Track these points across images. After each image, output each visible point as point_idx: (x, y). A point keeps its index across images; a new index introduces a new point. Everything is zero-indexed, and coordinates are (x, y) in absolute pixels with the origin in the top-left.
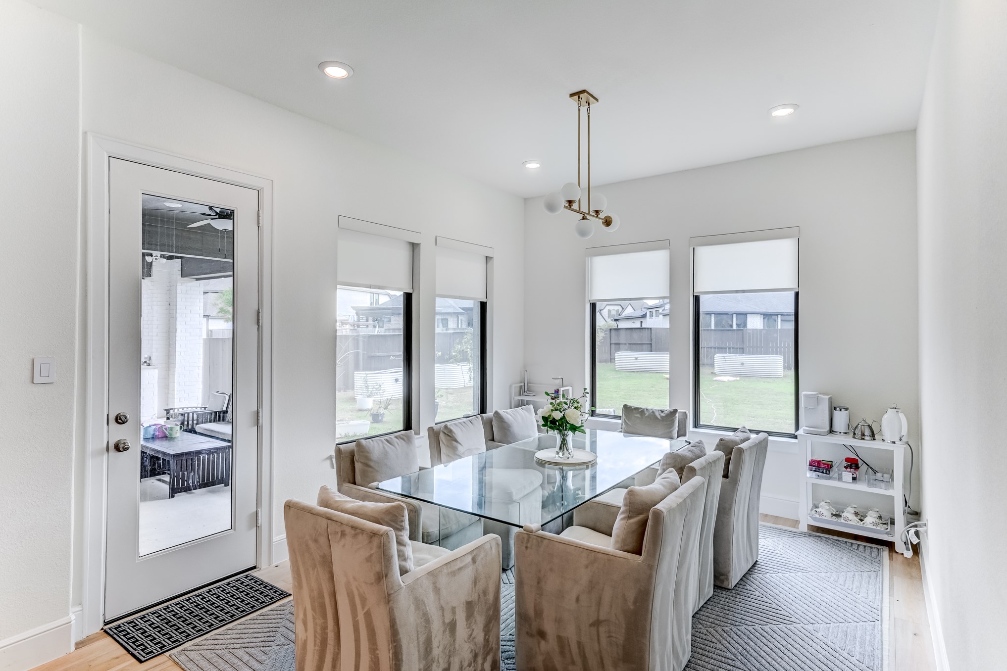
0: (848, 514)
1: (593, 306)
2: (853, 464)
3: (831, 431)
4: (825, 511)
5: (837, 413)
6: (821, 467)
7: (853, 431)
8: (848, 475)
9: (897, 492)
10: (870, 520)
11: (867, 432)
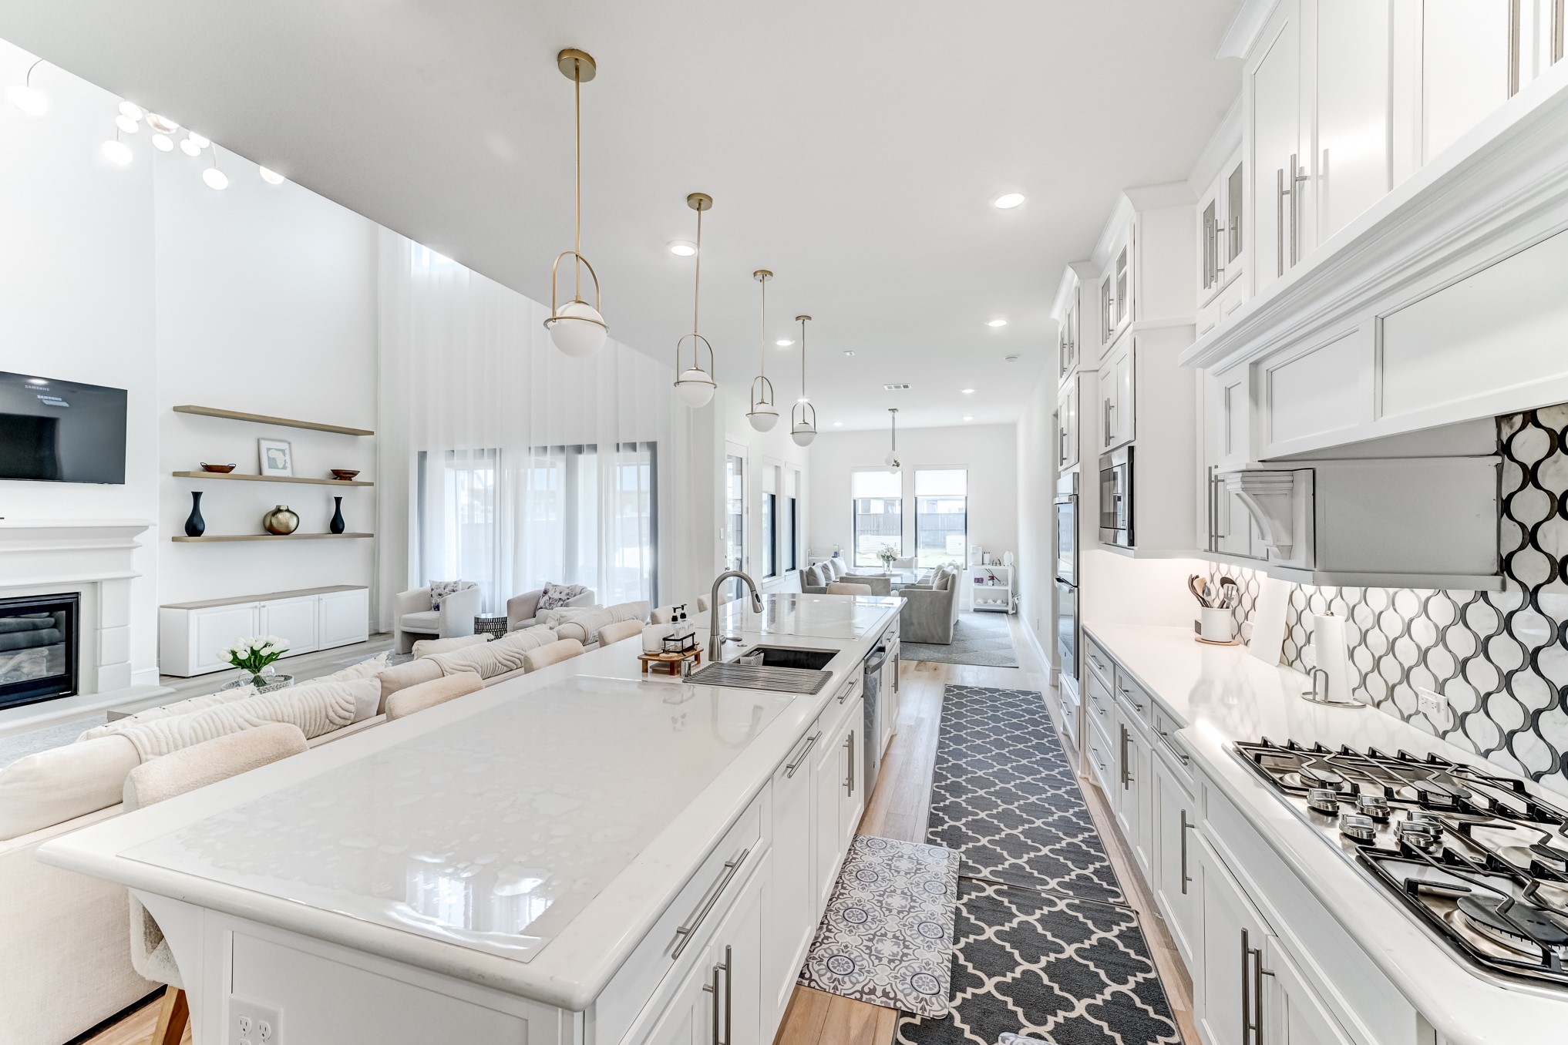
0: (990, 601)
1: (855, 501)
2: (992, 578)
3: (983, 564)
4: (980, 601)
5: (985, 555)
6: (979, 581)
7: (993, 563)
8: (991, 582)
9: (1009, 588)
10: (999, 602)
11: (998, 562)
